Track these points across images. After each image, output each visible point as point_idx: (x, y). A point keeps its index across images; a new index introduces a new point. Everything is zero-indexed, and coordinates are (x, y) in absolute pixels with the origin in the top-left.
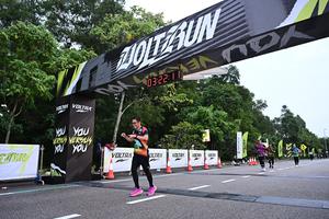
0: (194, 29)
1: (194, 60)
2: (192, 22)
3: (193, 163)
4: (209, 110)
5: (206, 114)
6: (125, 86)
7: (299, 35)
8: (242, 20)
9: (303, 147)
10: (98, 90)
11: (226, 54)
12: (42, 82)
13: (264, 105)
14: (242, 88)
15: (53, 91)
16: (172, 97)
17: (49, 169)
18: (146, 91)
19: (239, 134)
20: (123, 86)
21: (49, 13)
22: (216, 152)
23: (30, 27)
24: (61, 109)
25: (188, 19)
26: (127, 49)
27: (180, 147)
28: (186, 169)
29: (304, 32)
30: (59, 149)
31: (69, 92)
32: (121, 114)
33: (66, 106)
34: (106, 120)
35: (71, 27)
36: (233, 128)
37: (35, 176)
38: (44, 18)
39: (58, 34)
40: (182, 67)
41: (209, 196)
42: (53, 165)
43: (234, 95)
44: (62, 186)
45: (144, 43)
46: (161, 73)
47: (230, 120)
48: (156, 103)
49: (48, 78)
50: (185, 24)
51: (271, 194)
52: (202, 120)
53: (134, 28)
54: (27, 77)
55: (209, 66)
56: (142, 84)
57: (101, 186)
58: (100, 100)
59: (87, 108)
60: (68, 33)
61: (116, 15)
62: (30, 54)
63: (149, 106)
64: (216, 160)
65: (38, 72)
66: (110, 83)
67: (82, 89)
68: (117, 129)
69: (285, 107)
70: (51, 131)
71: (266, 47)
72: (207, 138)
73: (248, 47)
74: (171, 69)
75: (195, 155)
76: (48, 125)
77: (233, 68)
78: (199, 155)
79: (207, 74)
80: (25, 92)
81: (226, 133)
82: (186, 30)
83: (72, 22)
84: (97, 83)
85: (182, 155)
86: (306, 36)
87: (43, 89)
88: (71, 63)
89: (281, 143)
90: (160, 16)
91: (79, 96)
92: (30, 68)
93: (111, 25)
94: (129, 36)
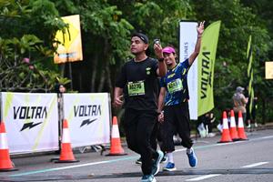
19: (189, 32)
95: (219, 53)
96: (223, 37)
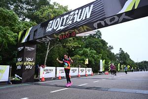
0: (81, 13)
1: (81, 27)
2: (80, 11)
3: (81, 74)
4: (88, 50)
5: (87, 52)
6: (50, 39)
7: (127, 17)
8: (102, 10)
9: (129, 66)
10: (37, 40)
11: (95, 25)
12: (11, 36)
13: (112, 48)
14: (102, 40)
15: (16, 41)
16: (72, 44)
17: (14, 76)
18: (60, 41)
19: (101, 61)
20: (49, 39)
21: (15, 4)
22: (91, 69)
23: (6, 10)
24: (20, 49)
25: (78, 9)
26: (51, 22)
27: (75, 66)
28: (78, 76)
29: (129, 16)
30: (19, 67)
31: (24, 41)
32: (48, 51)
33: (22, 48)
34: (41, 54)
35: (25, 11)
36: (99, 58)
37: (7, 80)
38: (13, 6)
39: (19, 14)
40: (76, 30)
41: (87, 88)
42: (16, 75)
43: (99, 43)
44: (20, 85)
45: (59, 19)
46: (67, 33)
47: (97, 54)
48: (64, 47)
49: (14, 34)
50: (77, 11)
51: (114, 87)
52: (85, 54)
53: (55, 12)
54: (4, 34)
55: (88, 30)
56: (58, 38)
57: (39, 84)
58: (38, 45)
59: (32, 48)
60: (24, 14)
61: (46, 6)
62: (5, 23)
63: (61, 48)
64: (91, 72)
65: (9, 31)
66: (43, 37)
67: (30, 40)
68: (46, 58)
69: (121, 49)
70: (15, 59)
71: (113, 22)
72: (87, 62)
73: (105, 22)
74: (71, 31)
75: (81, 70)
76: (14, 56)
77: (99, 31)
78: (84, 70)
79: (87, 34)
80: (3, 41)
81: (95, 60)
82: (78, 14)
83: (26, 9)
84: (37, 37)
85: (76, 70)
86: (129, 18)
87: (12, 39)
88: (25, 27)
89: (119, 65)
90: (66, 7)
91: (29, 43)
92: (5, 30)
93: (44, 10)
94: (52, 16)
95: (105, 63)
96: (105, 62)
